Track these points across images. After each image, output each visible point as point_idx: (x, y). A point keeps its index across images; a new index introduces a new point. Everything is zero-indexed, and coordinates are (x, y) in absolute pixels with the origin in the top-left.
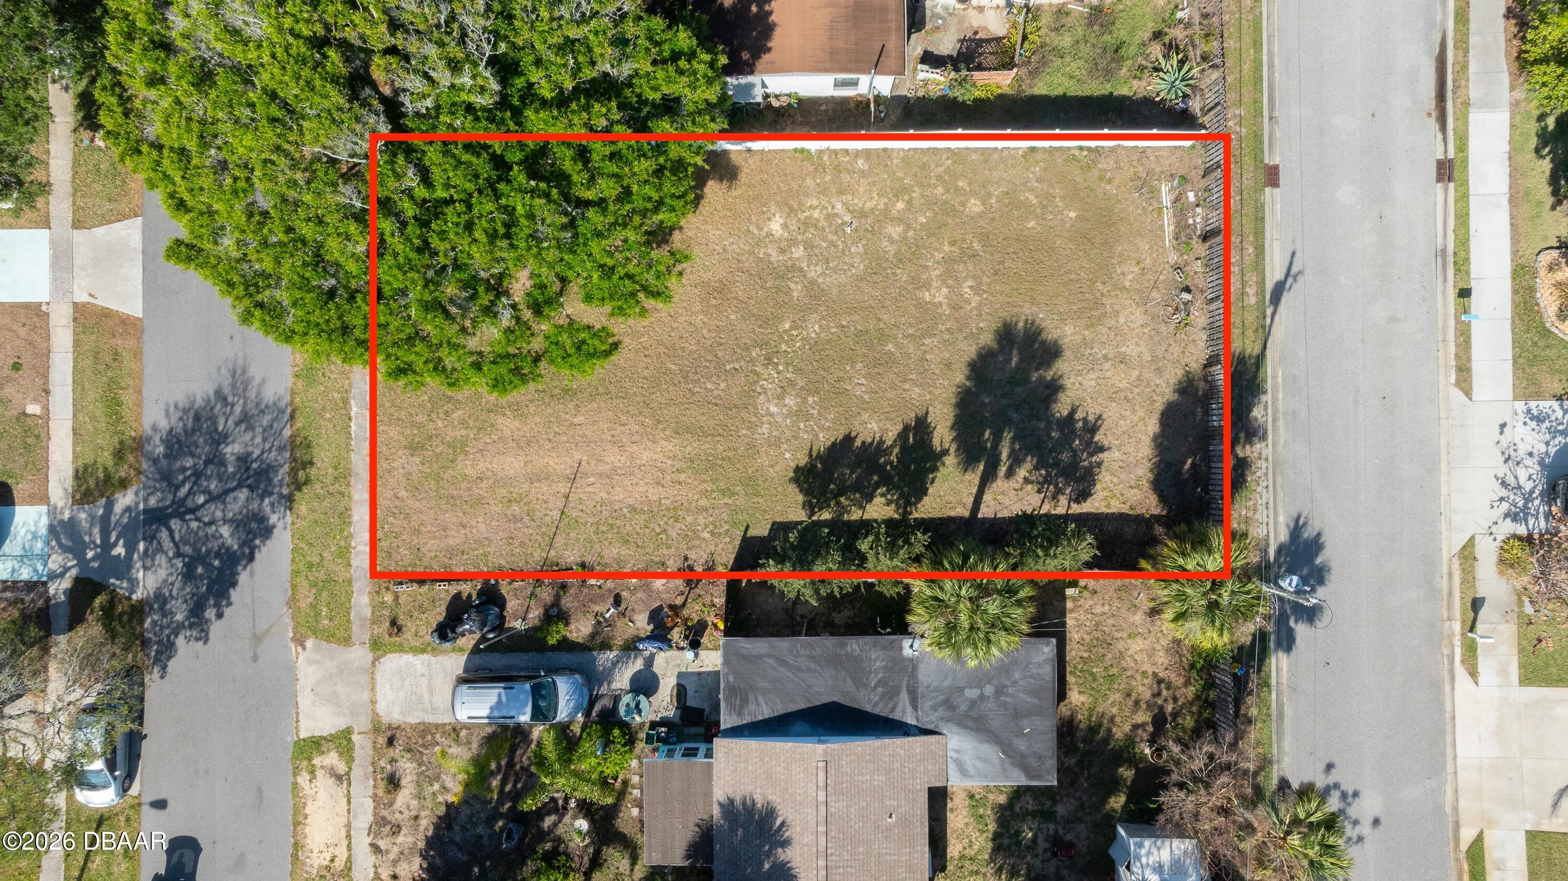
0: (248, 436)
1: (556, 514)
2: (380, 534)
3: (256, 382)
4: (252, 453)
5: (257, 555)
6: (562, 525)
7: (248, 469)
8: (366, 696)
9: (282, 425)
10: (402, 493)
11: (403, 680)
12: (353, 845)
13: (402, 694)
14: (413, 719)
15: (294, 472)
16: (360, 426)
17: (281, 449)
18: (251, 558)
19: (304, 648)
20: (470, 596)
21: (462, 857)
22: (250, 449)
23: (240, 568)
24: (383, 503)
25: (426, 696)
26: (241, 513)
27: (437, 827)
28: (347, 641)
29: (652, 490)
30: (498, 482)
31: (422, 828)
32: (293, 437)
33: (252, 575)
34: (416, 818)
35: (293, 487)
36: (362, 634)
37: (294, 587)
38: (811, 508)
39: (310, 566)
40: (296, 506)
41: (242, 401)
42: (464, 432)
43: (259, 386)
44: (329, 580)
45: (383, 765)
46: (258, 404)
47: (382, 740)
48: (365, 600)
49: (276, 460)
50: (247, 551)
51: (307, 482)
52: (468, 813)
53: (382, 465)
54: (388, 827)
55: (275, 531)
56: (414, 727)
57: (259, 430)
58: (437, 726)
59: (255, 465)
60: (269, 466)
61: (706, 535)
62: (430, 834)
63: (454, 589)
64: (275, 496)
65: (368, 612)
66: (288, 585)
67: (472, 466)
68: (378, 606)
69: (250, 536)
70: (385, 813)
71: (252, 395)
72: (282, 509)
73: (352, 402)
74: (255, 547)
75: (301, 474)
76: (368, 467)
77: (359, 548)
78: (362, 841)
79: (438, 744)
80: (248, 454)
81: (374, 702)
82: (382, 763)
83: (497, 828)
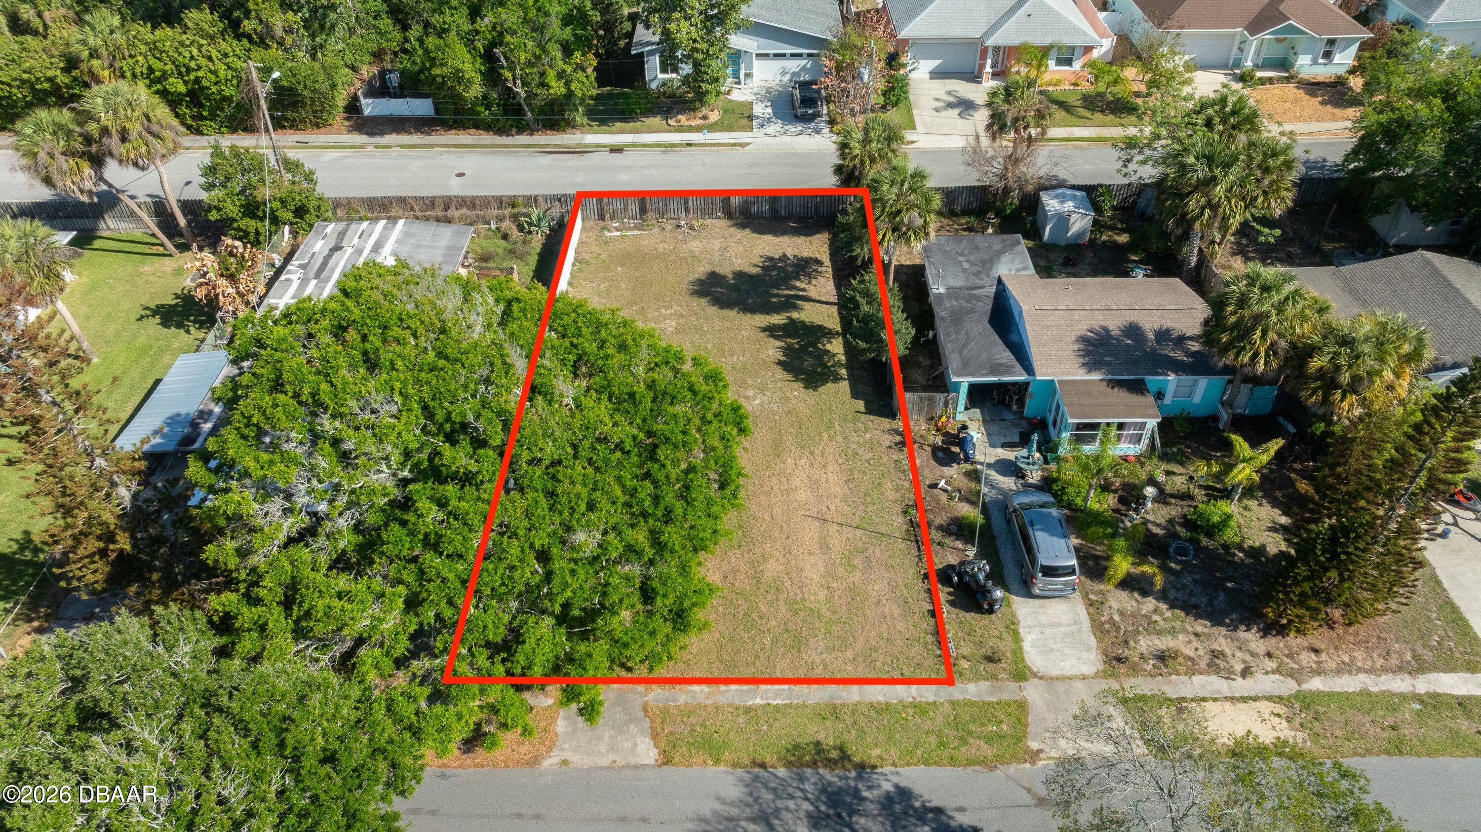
0: (785, 815)
1: (859, 533)
2: (896, 675)
3: (718, 806)
4: (807, 812)
5: (935, 803)
6: (869, 528)
7: (828, 816)
8: (1079, 685)
9: (772, 778)
10: (849, 654)
11: (1052, 650)
12: (1252, 694)
13: (1068, 651)
14: (1093, 641)
15: (831, 763)
16: (777, 695)
17: (801, 779)
18: (939, 811)
19: (1040, 751)
20: (949, 594)
21: (1222, 596)
22: (802, 814)
23: (953, 824)
24: (862, 672)
25: (1063, 629)
26: (883, 824)
27: (1198, 616)
28: (1022, 706)
29: (831, 469)
30: (830, 573)
31: (1206, 630)
32: (789, 765)
33: (961, 809)
34: (1196, 635)
35: (848, 765)
36: (1009, 691)
37: (970, 763)
38: (837, 379)
39: (941, 744)
40: (873, 761)
41: (743, 823)
42: (781, 603)
43: (724, 803)
44: (956, 724)
45: (1150, 667)
46: (747, 805)
47: (1123, 669)
48: (971, 687)
49: (815, 784)
50: (930, 815)
51: (841, 749)
52: (1173, 591)
53: (819, 673)
54: (1218, 661)
55: (902, 785)
56: (1100, 641)
57: (780, 804)
58: (1093, 620)
59: (823, 808)
60: (824, 791)
61: (868, 436)
62: (1209, 624)
63: (945, 608)
64: (860, 785)
65: (984, 685)
66: (969, 770)
67: (815, 594)
68: (977, 677)
69: (911, 812)
70: (1203, 664)
71: (734, 811)
72: (875, 776)
73: (750, 703)
74: (923, 806)
75: (834, 754)
76: (821, 687)
77: (914, 693)
78: (1241, 687)
79: (1111, 618)
80: (809, 815)
81: (1084, 678)
82: (1149, 667)
83: (1178, 568)
